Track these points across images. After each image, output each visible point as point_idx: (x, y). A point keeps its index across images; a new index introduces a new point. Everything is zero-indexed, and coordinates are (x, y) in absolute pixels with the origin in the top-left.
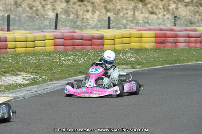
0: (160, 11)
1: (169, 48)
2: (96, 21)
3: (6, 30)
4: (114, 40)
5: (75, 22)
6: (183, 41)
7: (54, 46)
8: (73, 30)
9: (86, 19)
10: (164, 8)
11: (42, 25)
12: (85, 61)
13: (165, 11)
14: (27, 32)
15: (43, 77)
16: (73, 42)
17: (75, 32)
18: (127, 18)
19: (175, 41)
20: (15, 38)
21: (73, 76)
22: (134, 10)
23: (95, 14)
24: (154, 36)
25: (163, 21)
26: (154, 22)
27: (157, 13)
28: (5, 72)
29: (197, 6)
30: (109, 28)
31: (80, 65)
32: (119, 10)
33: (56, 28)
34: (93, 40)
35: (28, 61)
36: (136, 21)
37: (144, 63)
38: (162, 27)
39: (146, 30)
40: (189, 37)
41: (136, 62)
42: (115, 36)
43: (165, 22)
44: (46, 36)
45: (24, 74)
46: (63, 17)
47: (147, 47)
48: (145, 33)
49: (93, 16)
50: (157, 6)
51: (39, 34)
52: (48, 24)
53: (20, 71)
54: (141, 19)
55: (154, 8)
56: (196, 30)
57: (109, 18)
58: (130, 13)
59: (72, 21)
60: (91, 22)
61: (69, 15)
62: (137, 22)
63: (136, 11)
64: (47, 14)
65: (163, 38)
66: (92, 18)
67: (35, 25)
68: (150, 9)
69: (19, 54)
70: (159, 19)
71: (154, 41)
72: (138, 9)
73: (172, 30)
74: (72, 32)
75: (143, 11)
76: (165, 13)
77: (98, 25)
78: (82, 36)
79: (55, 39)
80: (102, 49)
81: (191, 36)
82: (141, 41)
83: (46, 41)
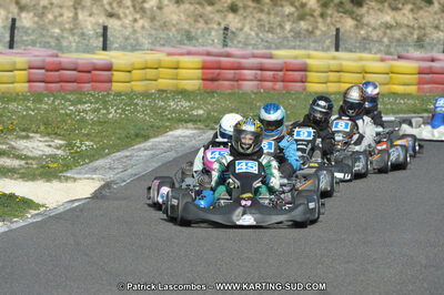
0: (127, 12)
1: (227, 92)
4: (129, 72)
6: (251, 77)
7: (29, 81)
10: (134, 6)
13: (137, 12)
15: (88, 143)
18: (61, 24)
19: (237, 77)
22: (76, 9)
24: (200, 66)
25: (135, 32)
27: (122, 15)
29: (199, 3)
32: (44, 7)
34: (93, 72)
36: (80, 31)
39: (182, 54)
42: (133, 64)
44: (15, 63)
50: (120, 3)
53: (24, 130)
54: (90, 27)
55: (115, 5)
56: (271, 57)
58: (68, 14)
62: (83, 34)
63: (80, 12)
68: (107, 7)
71: (200, 75)
72: (83, 7)
73: (228, 55)
75: (95, 11)
76: (138, 16)
78: (76, 64)
79: (30, 68)
80: (110, 89)
81: (266, 66)
82: (177, 75)
83: (16, 72)
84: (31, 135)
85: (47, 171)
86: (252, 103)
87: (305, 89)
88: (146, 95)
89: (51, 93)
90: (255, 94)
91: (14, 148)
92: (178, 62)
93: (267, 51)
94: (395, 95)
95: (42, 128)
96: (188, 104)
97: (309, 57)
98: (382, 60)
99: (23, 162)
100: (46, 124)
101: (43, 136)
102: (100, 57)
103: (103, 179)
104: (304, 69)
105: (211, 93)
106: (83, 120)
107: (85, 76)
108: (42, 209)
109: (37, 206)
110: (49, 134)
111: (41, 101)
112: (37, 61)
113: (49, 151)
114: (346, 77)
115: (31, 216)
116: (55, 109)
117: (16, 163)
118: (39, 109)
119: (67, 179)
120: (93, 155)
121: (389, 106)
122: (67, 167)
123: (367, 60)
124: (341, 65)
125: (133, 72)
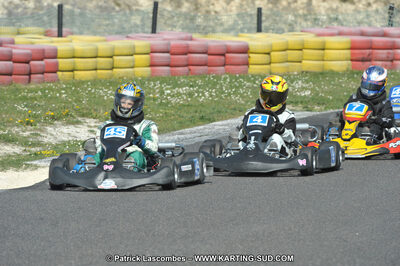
2: (234, 16)
3: (56, 34)
4: (269, 54)
5: (193, 19)
7: (151, 65)
8: (189, 35)
9: (213, 13)
11: (125, 25)
12: (211, 96)
14: (97, 38)
16: (188, 60)
17: (191, 39)
18: (295, 10)
19: (391, 57)
20: (73, 50)
21: (188, 126)
23: (232, 3)
24: (349, 46)
25: (368, 16)
26: (349, 18)
28: (53, 118)
30: (259, 30)
31: (202, 105)
33: (154, 31)
34: (227, 55)
35: (100, 96)
36: (313, 17)
37: (328, 100)
38: (365, 28)
39: (332, 35)
41: (313, 99)
42: (271, 46)
43: (372, 19)
44: (134, 47)
45: (92, 122)
46: (169, 8)
47: (335, 69)
48: (331, 41)
49: (228, 8)
51: (120, 43)
52: (138, 22)
54: (323, 12)
57: (259, 10)
59: (186, 16)
60: (224, 18)
61: (179, 5)
62: (316, 19)
64: (137, 4)
65: (368, 51)
66: (226, 11)
67: (113, 24)
69: (82, 83)
70: (359, 12)
71: (349, 56)
73: (385, 35)
74: (186, 39)
76: (371, 1)
77: (238, 25)
78: (207, 46)
79: (153, 52)
80: (246, 72)
82: (323, 56)
83: (135, 56)
92: (324, 43)
125: (272, 54)
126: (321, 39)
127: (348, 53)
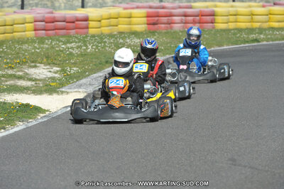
1: (163, 31)
4: (100, 21)
6: (179, 21)
8: (51, 10)
15: (75, 69)
16: (55, 26)
19: (170, 21)
24: (145, 15)
34: (77, 23)
39: (133, 8)
40: (185, 16)
42: (102, 16)
48: (135, 12)
53: (33, 62)
56: (191, 7)
65: (156, 18)
71: (146, 22)
73: (163, 8)
78: (65, 17)
79: (35, 21)
80: (87, 33)
81: (188, 14)
82: (130, 22)
83: (26, 25)
84: (38, 65)
85: (49, 88)
86: (180, 38)
87: (214, 27)
88: (111, 36)
89: (49, 37)
90: (182, 32)
91: (27, 74)
92: (131, 14)
93: (188, 4)
94: (273, 29)
95: (45, 60)
96: (138, 41)
97: (216, 6)
98: (264, 6)
99: (33, 83)
100: (48, 57)
101: (45, 65)
102: (80, 12)
103: (86, 92)
104: (213, 14)
105: (153, 33)
106: (71, 53)
107: (71, 25)
108: (47, 113)
109: (44, 111)
110: (49, 64)
111: (43, 43)
112: (39, 17)
113: (50, 75)
114: (241, 18)
115: (40, 118)
116: (53, 47)
117: (29, 84)
118: (42, 48)
119: (62, 92)
120: (78, 77)
121: (269, 36)
122: (62, 85)
123: (253, 6)
124: (237, 11)
125: (103, 21)
126: (129, 11)
127: (145, 20)
